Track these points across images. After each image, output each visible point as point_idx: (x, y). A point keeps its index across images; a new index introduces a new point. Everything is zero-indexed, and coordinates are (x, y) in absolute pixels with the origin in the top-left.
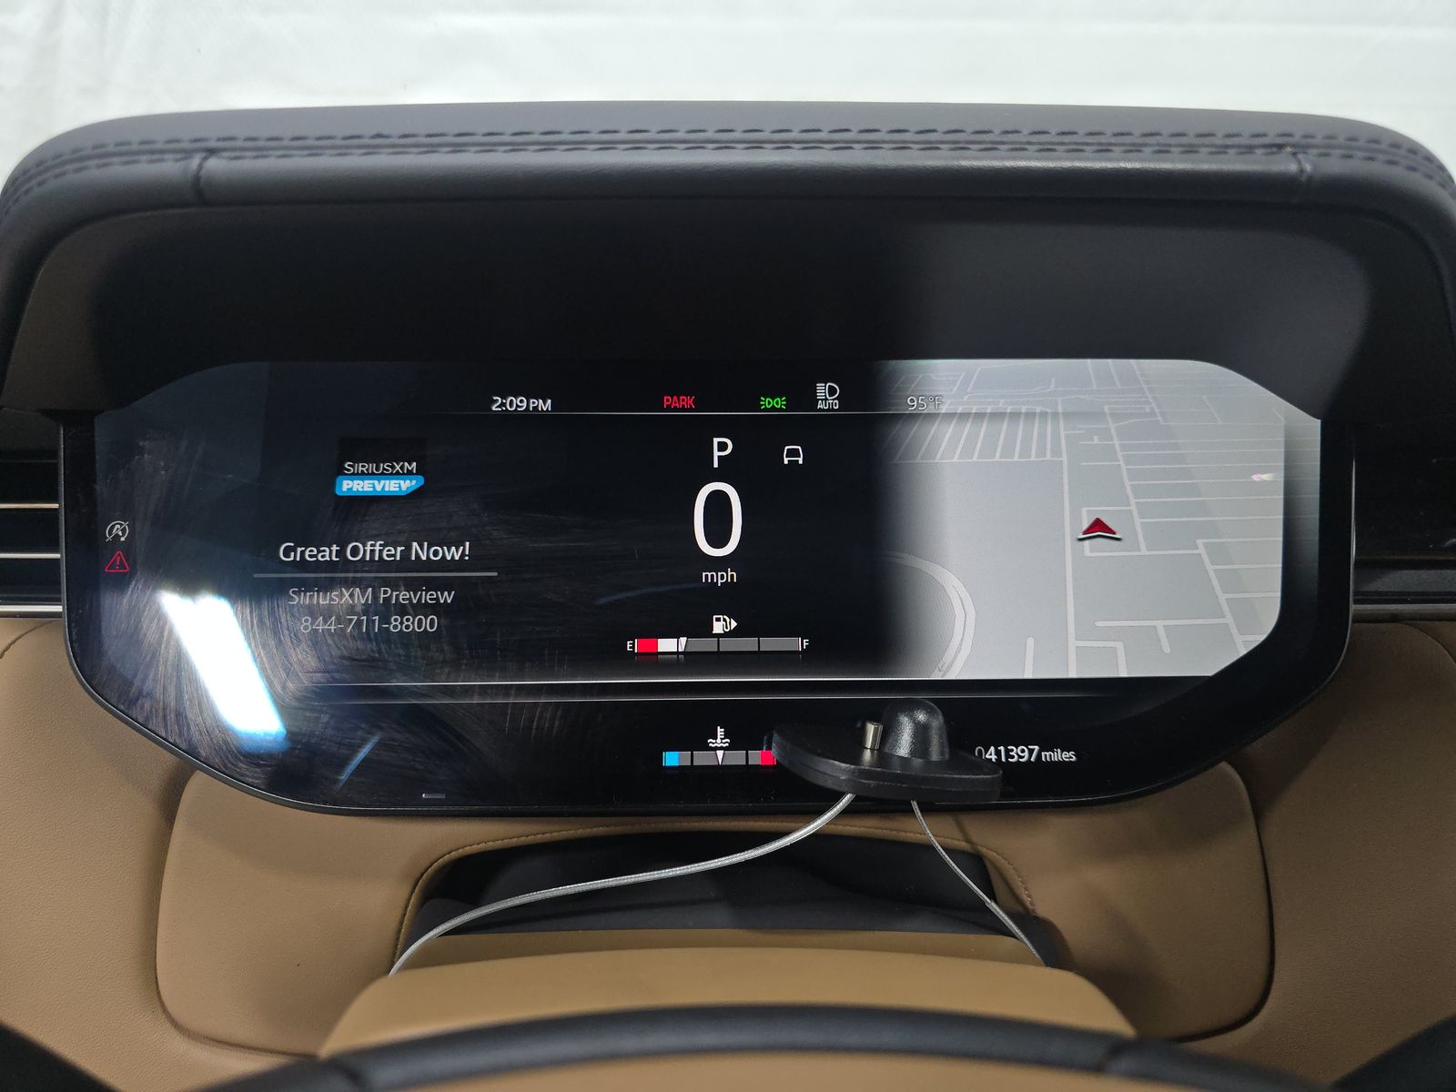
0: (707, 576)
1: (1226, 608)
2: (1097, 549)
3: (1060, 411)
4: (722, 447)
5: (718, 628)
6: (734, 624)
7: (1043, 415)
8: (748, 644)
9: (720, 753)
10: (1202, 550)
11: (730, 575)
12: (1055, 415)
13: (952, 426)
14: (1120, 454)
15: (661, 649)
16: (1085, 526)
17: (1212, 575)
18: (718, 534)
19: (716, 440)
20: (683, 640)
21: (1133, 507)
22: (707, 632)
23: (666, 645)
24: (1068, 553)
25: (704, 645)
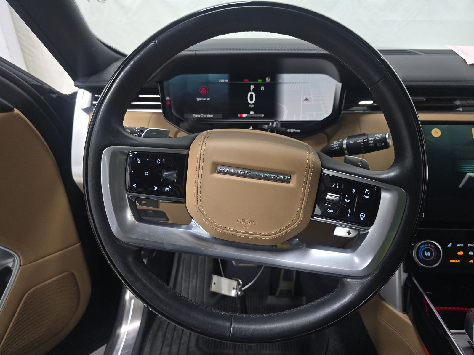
0: (250, 106)
1: (324, 111)
2: (306, 102)
3: (302, 82)
5: (251, 113)
6: (253, 113)
7: (300, 83)
8: (255, 115)
10: (321, 103)
11: (253, 106)
13: (286, 84)
14: (310, 88)
15: (243, 116)
16: (304, 99)
17: (322, 106)
18: (251, 100)
19: (251, 86)
20: (246, 115)
21: (312, 97)
22: (249, 113)
24: (302, 103)
25: (249, 115)
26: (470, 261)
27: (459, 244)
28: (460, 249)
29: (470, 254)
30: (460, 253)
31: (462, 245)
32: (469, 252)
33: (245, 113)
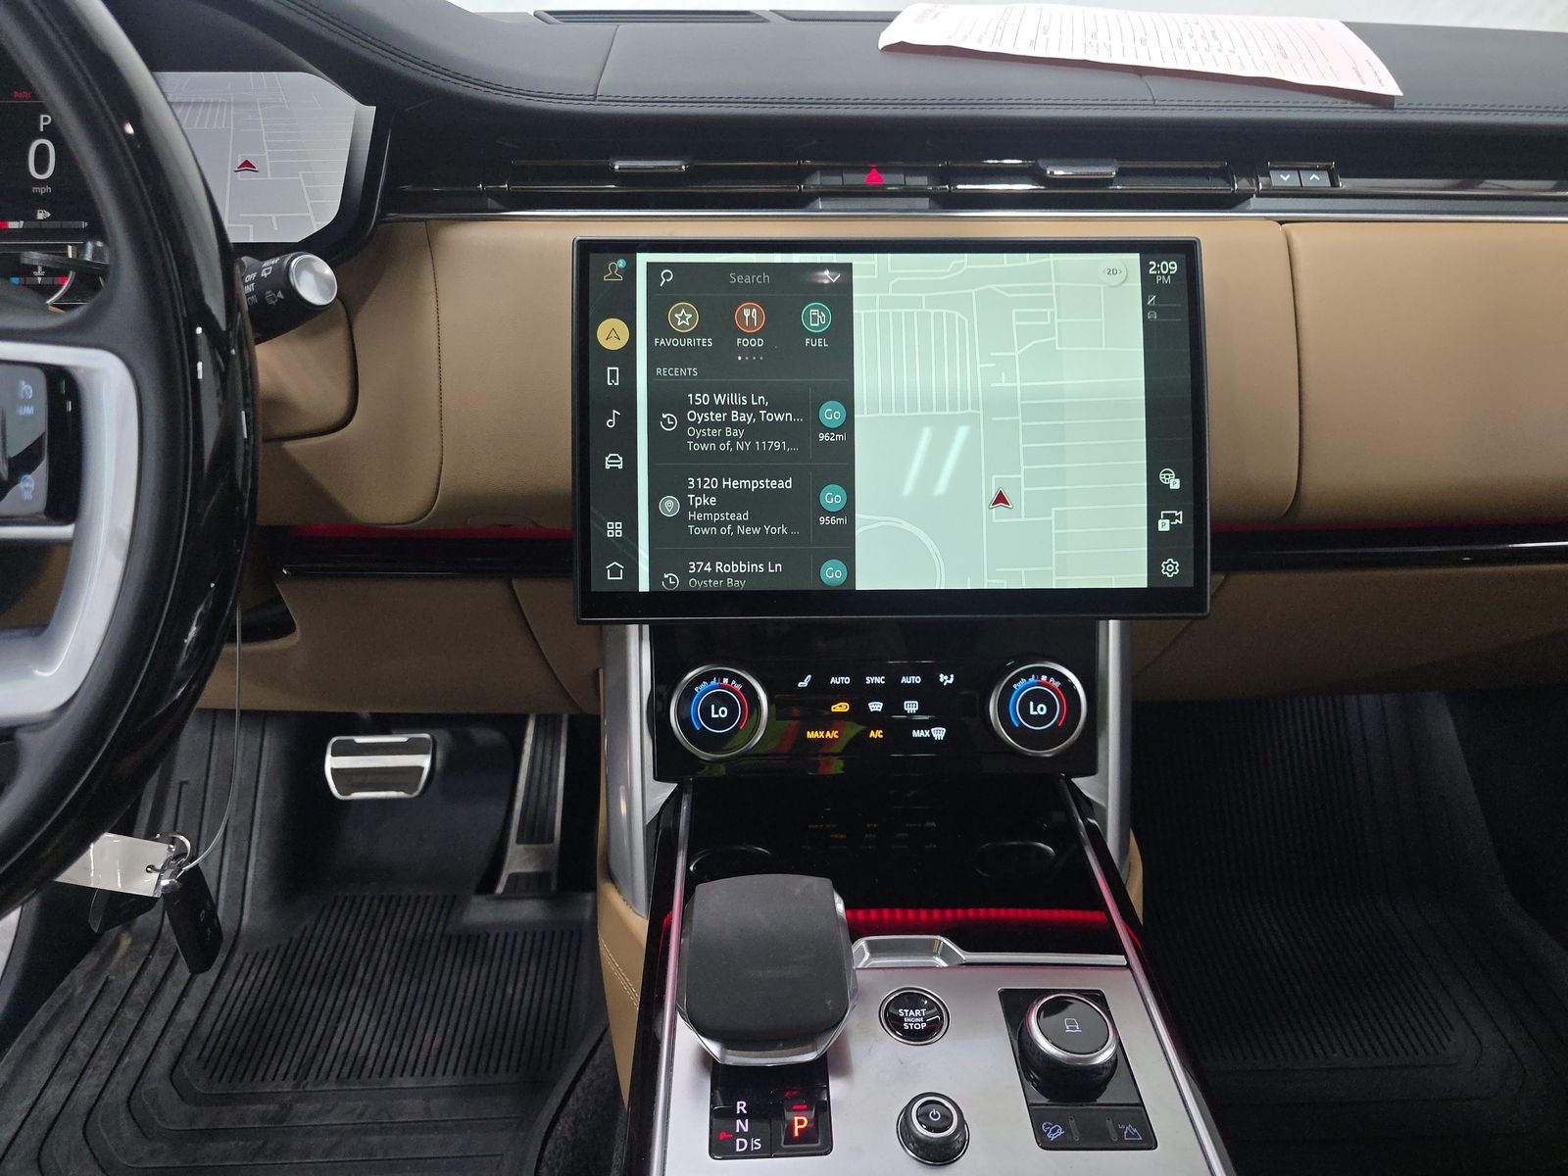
0: (35, 189)
1: (310, 209)
2: (245, 176)
3: (232, 100)
4: (45, 120)
5: (40, 216)
6: (49, 215)
7: (223, 103)
8: (56, 224)
9: (40, 279)
10: (301, 177)
11: (48, 189)
12: (229, 103)
13: (189, 110)
14: (262, 125)
15: (10, 227)
16: (240, 164)
17: (304, 189)
18: (41, 166)
19: (42, 116)
20: (22, 222)
21: (266, 154)
22: (34, 218)
23: (13, 225)
24: (229, 177)
25: (33, 225)
26: (872, 734)
27: (837, 675)
28: (841, 693)
29: (872, 710)
30: (841, 707)
31: (847, 680)
32: (870, 704)
33: (17, 219)
